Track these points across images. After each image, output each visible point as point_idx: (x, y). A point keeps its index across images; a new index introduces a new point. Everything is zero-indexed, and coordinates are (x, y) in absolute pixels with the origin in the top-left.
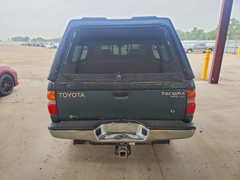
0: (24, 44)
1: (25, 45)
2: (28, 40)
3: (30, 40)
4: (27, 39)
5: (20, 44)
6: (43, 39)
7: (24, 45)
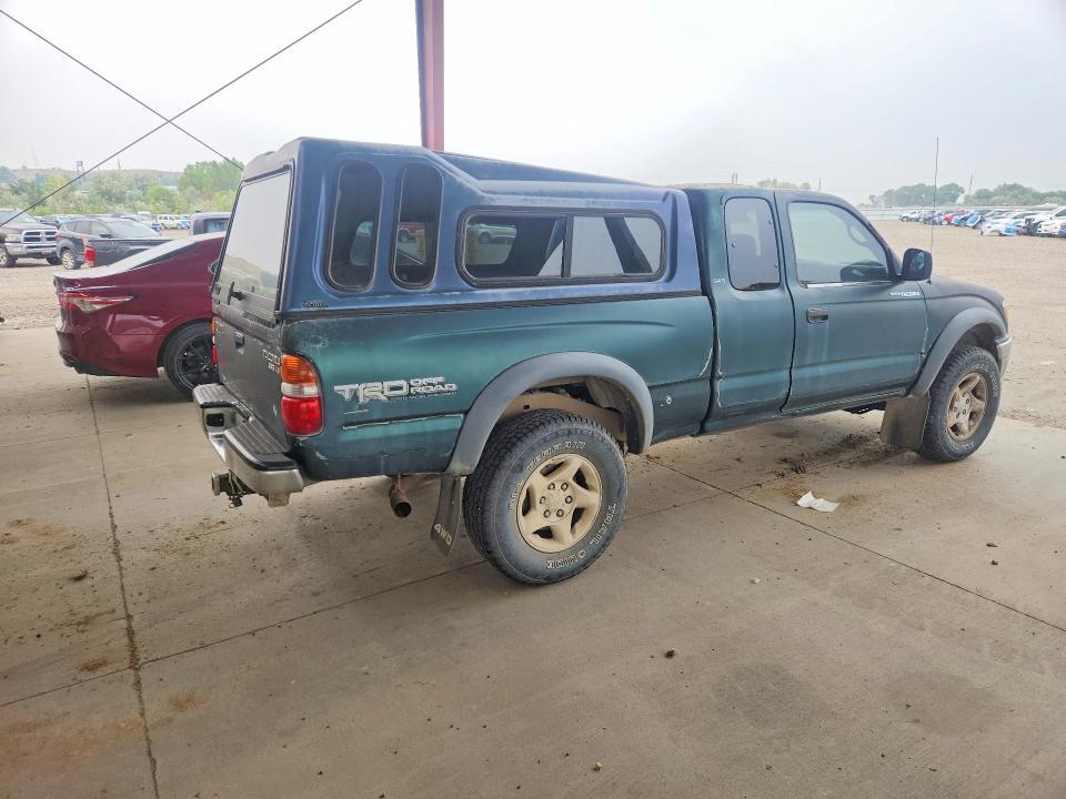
0: (913, 216)
1: (917, 220)
2: (954, 199)
3: (960, 200)
4: (951, 192)
5: (897, 218)
6: (1024, 191)
7: (910, 220)
